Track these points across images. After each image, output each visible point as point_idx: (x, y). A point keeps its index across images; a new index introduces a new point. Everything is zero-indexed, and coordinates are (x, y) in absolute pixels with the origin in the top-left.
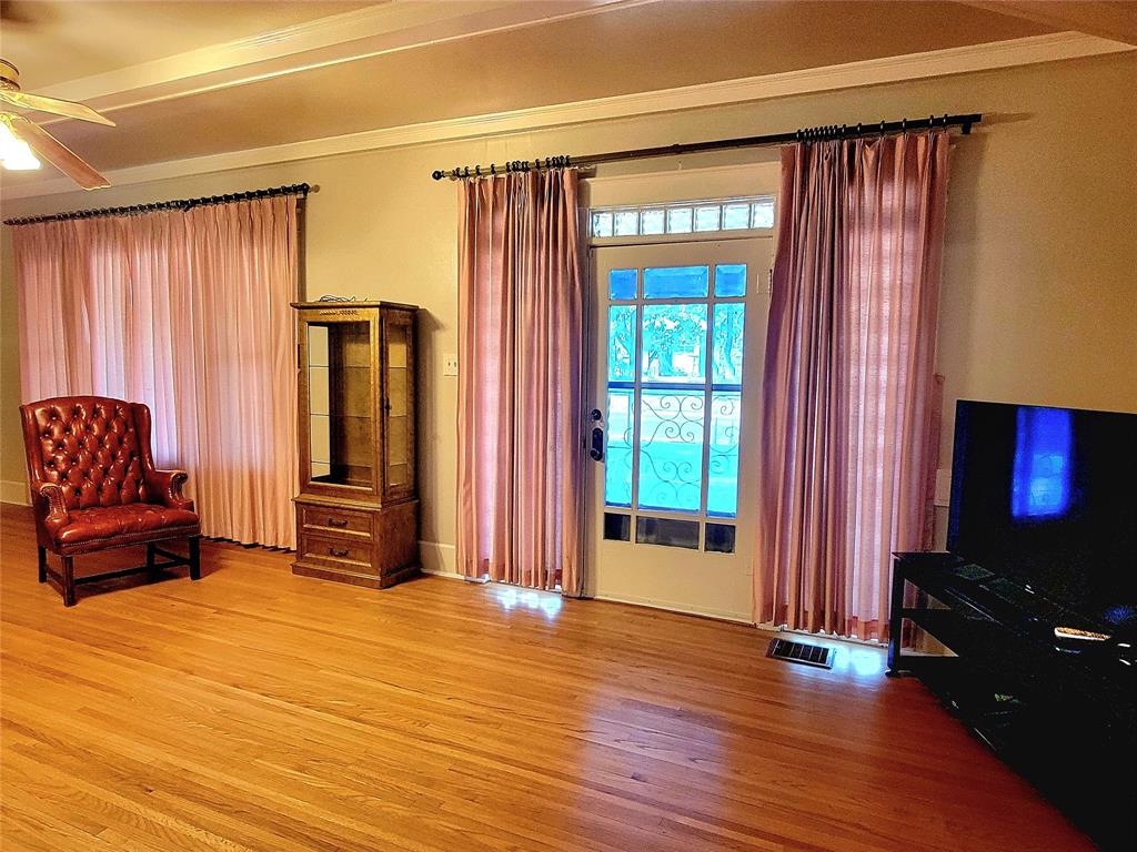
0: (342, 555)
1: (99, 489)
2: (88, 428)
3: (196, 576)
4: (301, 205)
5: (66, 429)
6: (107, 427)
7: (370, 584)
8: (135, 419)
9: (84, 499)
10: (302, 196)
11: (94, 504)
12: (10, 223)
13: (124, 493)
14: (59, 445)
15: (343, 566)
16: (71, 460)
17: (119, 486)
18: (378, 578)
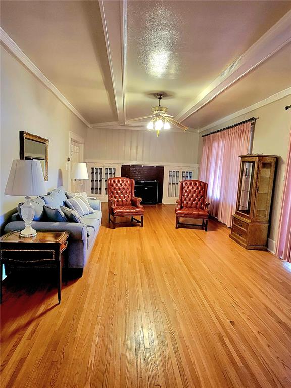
0: (240, 235)
1: (192, 203)
2: (193, 188)
3: (206, 231)
4: (253, 124)
5: (188, 188)
6: (197, 188)
7: (244, 246)
8: (204, 187)
9: (189, 205)
10: (254, 121)
11: (191, 207)
12: (203, 136)
13: (198, 206)
14: (186, 191)
15: (239, 239)
16: (188, 195)
17: (197, 204)
18: (246, 245)
